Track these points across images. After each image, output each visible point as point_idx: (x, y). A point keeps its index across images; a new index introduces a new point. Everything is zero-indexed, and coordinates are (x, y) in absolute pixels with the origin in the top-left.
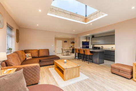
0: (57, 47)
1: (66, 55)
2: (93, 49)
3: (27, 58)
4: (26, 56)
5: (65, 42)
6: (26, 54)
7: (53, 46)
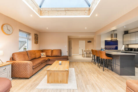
0: (80, 48)
1: (87, 57)
2: (125, 50)
3: (42, 57)
4: (41, 54)
5: (89, 42)
6: (42, 53)
7: (66, 46)
